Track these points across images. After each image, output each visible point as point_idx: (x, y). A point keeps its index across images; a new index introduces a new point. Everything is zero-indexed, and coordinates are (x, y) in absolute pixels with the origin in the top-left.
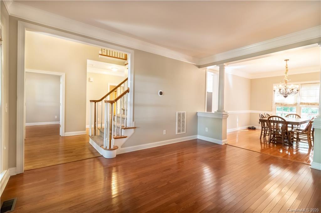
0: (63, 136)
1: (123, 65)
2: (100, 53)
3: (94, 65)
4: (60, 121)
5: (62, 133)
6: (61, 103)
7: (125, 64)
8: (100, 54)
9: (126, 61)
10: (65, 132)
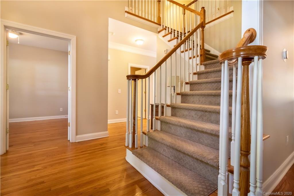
0: (74, 142)
1: (156, 33)
2: (126, 10)
3: (114, 34)
4: (67, 114)
5: (72, 136)
6: (69, 86)
7: (159, 31)
8: (126, 12)
9: (160, 26)
10: (77, 134)
